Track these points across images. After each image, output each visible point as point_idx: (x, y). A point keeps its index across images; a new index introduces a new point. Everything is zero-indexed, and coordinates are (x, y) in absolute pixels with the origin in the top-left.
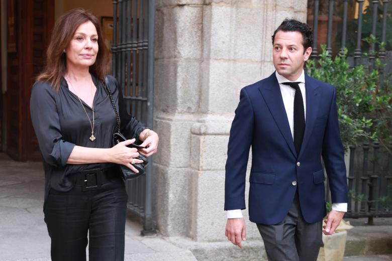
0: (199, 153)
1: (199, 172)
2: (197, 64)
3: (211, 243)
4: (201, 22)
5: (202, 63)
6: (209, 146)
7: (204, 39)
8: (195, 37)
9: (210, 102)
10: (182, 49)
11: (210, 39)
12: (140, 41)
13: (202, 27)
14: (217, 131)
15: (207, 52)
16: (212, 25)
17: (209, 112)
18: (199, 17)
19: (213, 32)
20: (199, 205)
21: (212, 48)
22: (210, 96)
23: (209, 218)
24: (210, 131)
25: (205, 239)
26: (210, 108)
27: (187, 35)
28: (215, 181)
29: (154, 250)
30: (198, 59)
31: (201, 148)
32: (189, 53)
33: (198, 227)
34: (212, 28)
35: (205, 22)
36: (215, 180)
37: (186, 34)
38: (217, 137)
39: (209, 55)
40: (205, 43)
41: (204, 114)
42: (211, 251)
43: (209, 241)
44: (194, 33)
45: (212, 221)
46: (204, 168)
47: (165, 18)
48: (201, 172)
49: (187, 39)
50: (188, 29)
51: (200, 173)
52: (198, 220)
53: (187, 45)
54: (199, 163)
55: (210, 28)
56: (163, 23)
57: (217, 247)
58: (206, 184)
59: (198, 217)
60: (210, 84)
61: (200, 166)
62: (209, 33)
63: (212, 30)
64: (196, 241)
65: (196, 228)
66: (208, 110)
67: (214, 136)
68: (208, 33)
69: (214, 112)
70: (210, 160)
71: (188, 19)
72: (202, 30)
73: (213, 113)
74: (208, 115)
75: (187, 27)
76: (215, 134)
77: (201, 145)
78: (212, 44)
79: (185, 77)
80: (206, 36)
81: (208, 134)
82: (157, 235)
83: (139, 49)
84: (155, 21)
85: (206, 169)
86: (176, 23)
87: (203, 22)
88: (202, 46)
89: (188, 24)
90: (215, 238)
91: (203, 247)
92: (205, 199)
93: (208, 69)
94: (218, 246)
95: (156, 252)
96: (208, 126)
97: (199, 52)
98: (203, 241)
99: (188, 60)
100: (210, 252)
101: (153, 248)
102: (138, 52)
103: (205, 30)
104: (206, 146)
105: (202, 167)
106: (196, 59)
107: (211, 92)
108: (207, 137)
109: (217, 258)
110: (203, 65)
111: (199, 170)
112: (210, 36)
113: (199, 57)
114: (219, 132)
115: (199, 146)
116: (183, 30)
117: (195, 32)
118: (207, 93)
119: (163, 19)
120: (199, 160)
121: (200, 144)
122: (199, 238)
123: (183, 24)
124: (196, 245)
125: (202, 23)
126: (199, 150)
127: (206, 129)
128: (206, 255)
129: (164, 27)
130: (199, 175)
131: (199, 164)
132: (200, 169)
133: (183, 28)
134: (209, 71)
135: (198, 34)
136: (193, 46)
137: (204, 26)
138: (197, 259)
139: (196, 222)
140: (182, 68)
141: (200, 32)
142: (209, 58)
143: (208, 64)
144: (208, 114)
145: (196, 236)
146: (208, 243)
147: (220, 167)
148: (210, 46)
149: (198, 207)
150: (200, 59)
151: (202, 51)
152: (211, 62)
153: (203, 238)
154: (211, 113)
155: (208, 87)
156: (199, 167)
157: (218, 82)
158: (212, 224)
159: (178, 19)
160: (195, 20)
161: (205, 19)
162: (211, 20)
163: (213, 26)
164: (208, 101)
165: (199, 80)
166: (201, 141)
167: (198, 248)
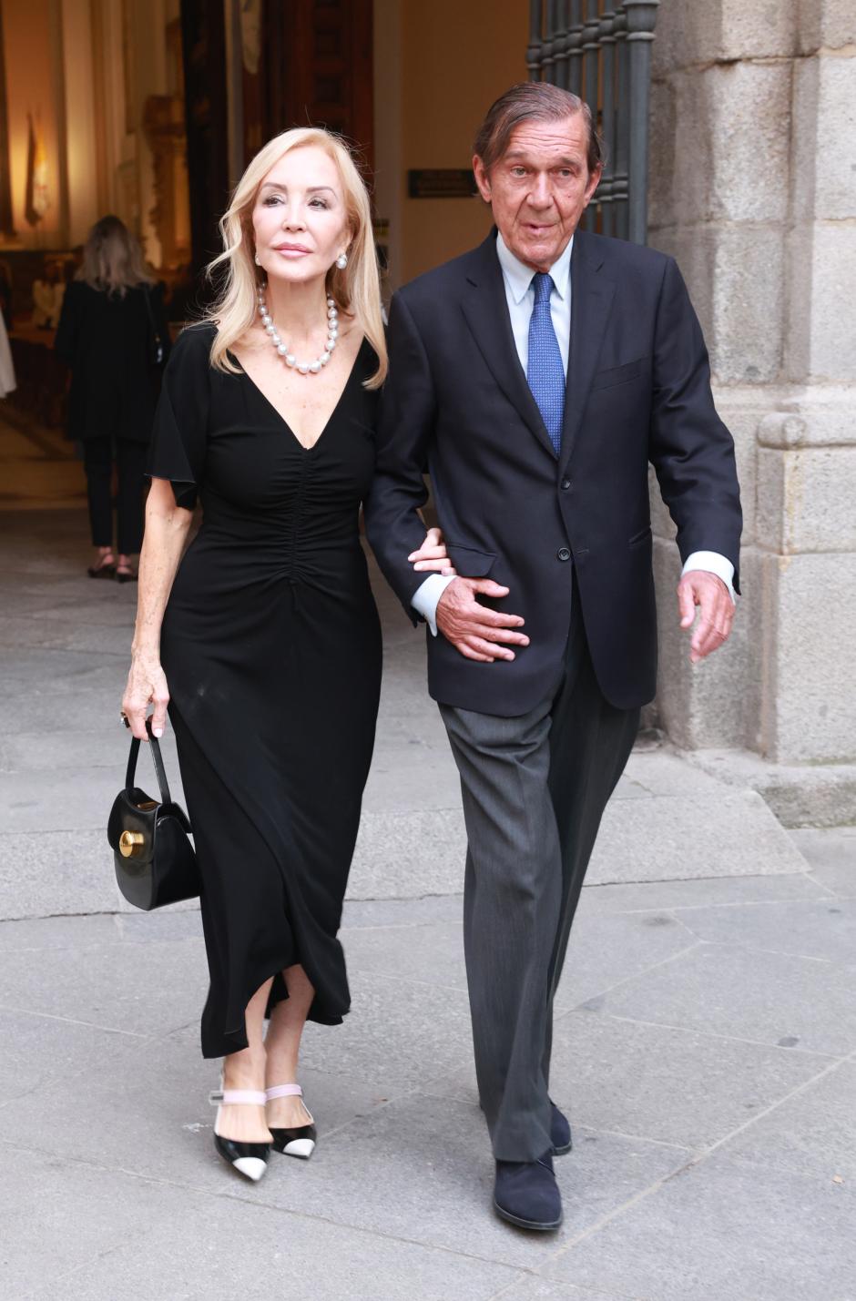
0: (782, 504)
1: (782, 557)
2: (774, 236)
3: (818, 769)
4: (786, 109)
5: (791, 233)
6: (810, 481)
7: (797, 159)
8: (767, 157)
9: (815, 347)
10: (728, 193)
11: (813, 161)
13: (790, 124)
14: (833, 434)
15: (803, 201)
16: (821, 117)
17: (812, 379)
18: (779, 95)
19: (822, 138)
20: (781, 655)
21: (819, 184)
22: (816, 331)
23: (813, 695)
24: (815, 435)
25: (801, 757)
26: (816, 367)
27: (743, 151)
28: (829, 586)
29: (648, 790)
30: (778, 222)
31: (787, 486)
32: (751, 204)
33: (780, 721)
34: (821, 126)
35: (799, 110)
36: (828, 581)
37: (743, 149)
38: (835, 452)
39: (813, 207)
40: (798, 172)
41: (797, 387)
42: (819, 791)
43: (814, 762)
44: (764, 144)
45: (820, 704)
46: (797, 546)
47: (680, 103)
48: (788, 559)
49: (744, 164)
50: (746, 133)
51: (784, 562)
52: (779, 702)
53: (745, 183)
54: (781, 532)
55: (813, 126)
56: (673, 120)
57: (836, 779)
58: (805, 594)
59: (780, 691)
60: (814, 295)
61: (785, 540)
62: (811, 142)
63: (819, 134)
64: (775, 762)
65: (775, 725)
66: (809, 375)
67: (827, 451)
68: (808, 140)
69: (827, 380)
70: (814, 522)
71: (747, 103)
72: (790, 134)
73: (823, 381)
74: (809, 388)
75: (745, 127)
76: (830, 445)
77: (787, 479)
78: (819, 174)
79: (738, 277)
80: (802, 150)
81: (808, 446)
82: (661, 746)
83: (603, 203)
84: (649, 115)
85: (804, 548)
86: (710, 116)
87: (794, 111)
88: (790, 184)
89: (747, 118)
90: (830, 751)
91: (795, 780)
92: (800, 639)
93: (808, 250)
94: (839, 776)
95: (654, 796)
96: (809, 422)
97: (780, 202)
98: (796, 762)
99: (748, 225)
100: (817, 795)
101: (646, 785)
102: (599, 209)
103: (800, 133)
104: (800, 483)
105: (789, 544)
106: (771, 223)
107: (816, 318)
108: (804, 454)
109: (837, 811)
110: (795, 239)
111: (781, 553)
112: (814, 152)
113: (780, 215)
114: (841, 439)
115: (782, 483)
116: (731, 137)
117: (769, 140)
118: (807, 322)
119: (673, 107)
120: (781, 523)
121: (783, 476)
122: (781, 754)
123: (732, 120)
124: (776, 776)
125: (790, 113)
126: (782, 492)
127: (803, 431)
128: (805, 804)
129: (678, 132)
130: (783, 567)
131: (782, 536)
132: (786, 550)
133: (731, 132)
134: (810, 257)
135: (777, 147)
136: (762, 184)
137: (796, 121)
138: (777, 816)
139: (774, 707)
140: (730, 253)
141: (784, 140)
142: (810, 218)
143: (809, 235)
144: (807, 384)
145: (774, 748)
146: (809, 769)
147: (845, 542)
148: (814, 180)
149: (780, 664)
150: (784, 223)
151: (791, 197)
152: (817, 227)
153: (795, 752)
154: (819, 383)
155: (808, 304)
156: (780, 543)
157: (839, 287)
158: (823, 711)
159: (718, 106)
160: (770, 103)
161: (800, 98)
162: (816, 103)
163: (824, 120)
164: (808, 345)
165: (780, 284)
166: (787, 467)
167: (781, 782)
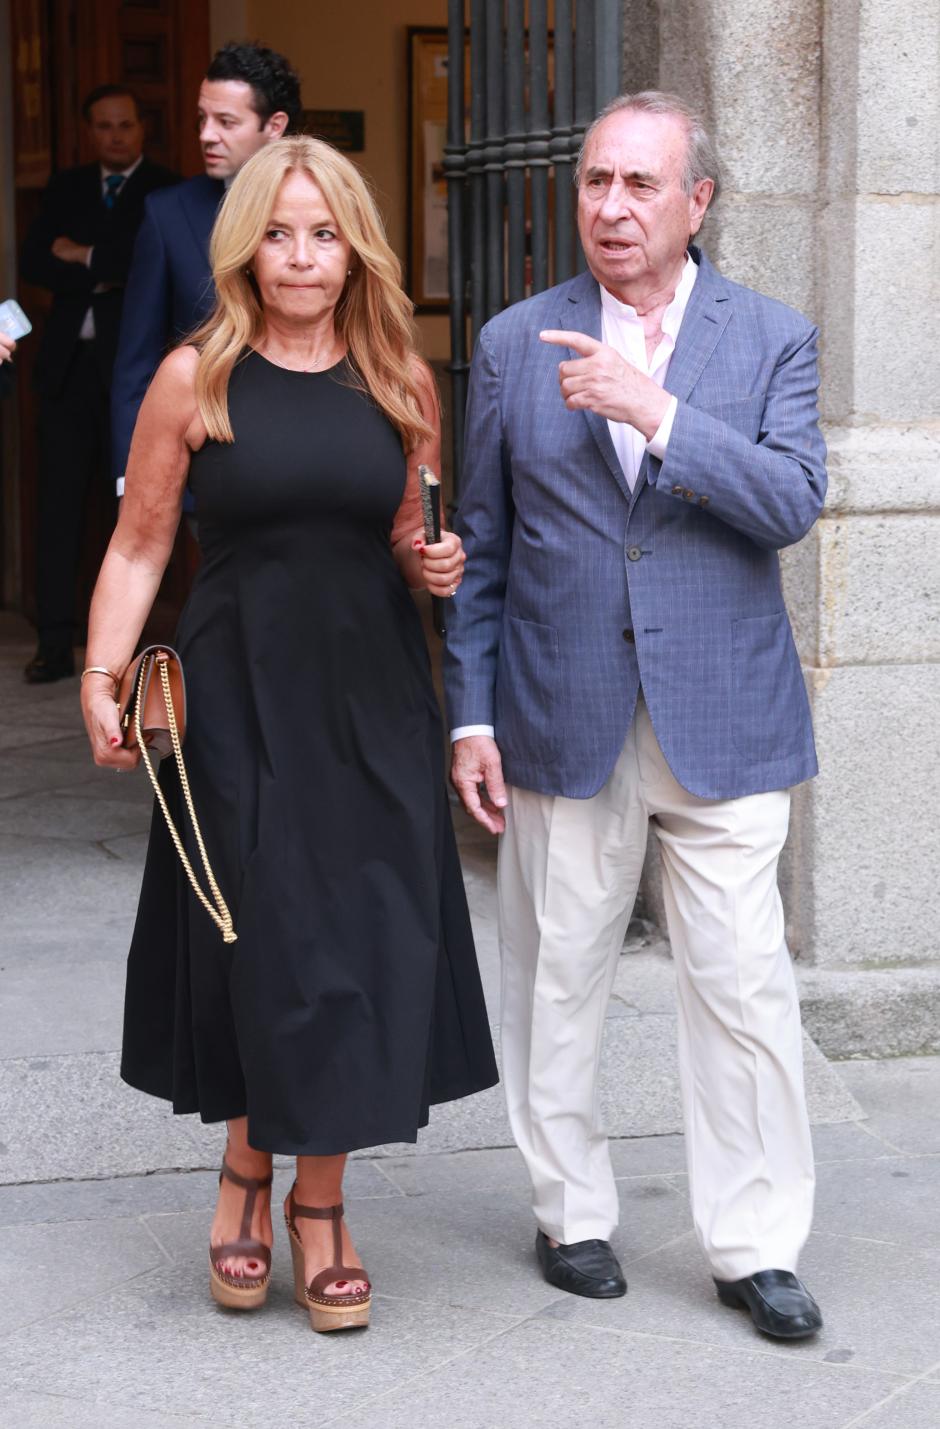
0: (817, 595)
1: (818, 671)
2: (799, 216)
3: (873, 974)
4: (814, 38)
5: (824, 213)
6: (856, 562)
7: (831, 108)
8: (790, 105)
9: (859, 374)
10: (735, 154)
11: (853, 111)
12: (557, 129)
13: (820, 58)
14: (889, 497)
15: (841, 167)
16: (863, 51)
17: (856, 417)
18: (804, 18)
19: (865, 78)
20: (819, 810)
21: (863, 145)
22: (860, 351)
23: (866, 867)
24: (862, 498)
25: (852, 957)
26: (861, 403)
27: (755, 94)
28: (885, 711)
29: (631, 1006)
30: (805, 195)
31: (823, 569)
32: (767, 170)
33: (818, 905)
34: (863, 63)
35: (832, 41)
36: (884, 705)
37: (755, 93)
38: (890, 521)
39: (854, 176)
40: (833, 126)
41: (837, 428)
42: (875, 1005)
43: (868, 964)
44: (785, 86)
45: (876, 881)
46: (840, 655)
47: (664, 25)
48: (827, 672)
49: (756, 114)
50: (759, 69)
51: (822, 676)
52: (817, 877)
53: (759, 141)
54: (817, 635)
55: (853, 62)
56: (655, 50)
57: (899, 989)
58: (852, 723)
59: (818, 862)
60: (858, 300)
61: (822, 646)
62: (850, 84)
63: (860, 74)
64: (813, 965)
65: (811, 911)
66: (853, 412)
67: (879, 519)
68: (846, 82)
69: (877, 420)
70: (864, 621)
71: (759, 29)
72: (820, 73)
73: (873, 421)
74: (853, 431)
75: (757, 62)
76: (884, 512)
77: (824, 560)
78: (862, 129)
79: (751, 274)
80: (838, 96)
81: (853, 512)
82: (648, 943)
83: (557, 163)
84: (621, 41)
85: (849, 657)
86: (708, 45)
87: (825, 40)
88: (822, 142)
89: (759, 49)
90: (891, 949)
91: (841, 989)
92: (846, 787)
93: (848, 235)
94: (904, 984)
95: (641, 1015)
96: (853, 478)
97: (810, 167)
98: (841, 964)
99: (763, 200)
100: (872, 1011)
101: (628, 999)
102: (551, 172)
103: (834, 72)
104: (842, 565)
105: (828, 651)
106: (797, 198)
107: (861, 331)
108: (847, 523)
109: (902, 1035)
110: (829, 220)
111: (818, 665)
112: (854, 98)
113: (807, 185)
114: (898, 504)
115: (818, 564)
116: (737, 75)
117: (792, 80)
118: (848, 339)
119: (655, 31)
120: (816, 621)
121: (818, 554)
122: (821, 953)
123: (739, 50)
124: (813, 984)
125: (820, 44)
126: (818, 580)
127: (845, 491)
128: (856, 1024)
129: (662, 67)
130: (819, 685)
131: (817, 640)
132: (824, 660)
133: (739, 68)
134: (852, 246)
135: (803, 91)
136: (783, 142)
137: (828, 55)
138: (817, 1042)
139: (810, 885)
140: (740, 239)
141: (812, 81)
142: (850, 191)
143: (849, 215)
144: (850, 426)
145: (811, 944)
146: (862, 974)
147: (907, 649)
148: (854, 139)
149: (818, 823)
150: (813, 197)
151: (823, 160)
152: (861, 204)
153: (841, 950)
154: (866, 424)
155: (850, 312)
156: (816, 651)
157: (892, 289)
158: (879, 891)
159: (718, 31)
160: (792, 30)
161: (833, 23)
162: (856, 29)
163: (867, 55)
164: (851, 371)
165: (810, 283)
166: (823, 541)
167: (821, 993)
